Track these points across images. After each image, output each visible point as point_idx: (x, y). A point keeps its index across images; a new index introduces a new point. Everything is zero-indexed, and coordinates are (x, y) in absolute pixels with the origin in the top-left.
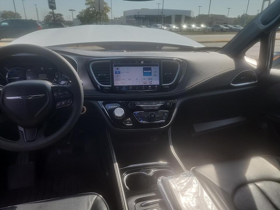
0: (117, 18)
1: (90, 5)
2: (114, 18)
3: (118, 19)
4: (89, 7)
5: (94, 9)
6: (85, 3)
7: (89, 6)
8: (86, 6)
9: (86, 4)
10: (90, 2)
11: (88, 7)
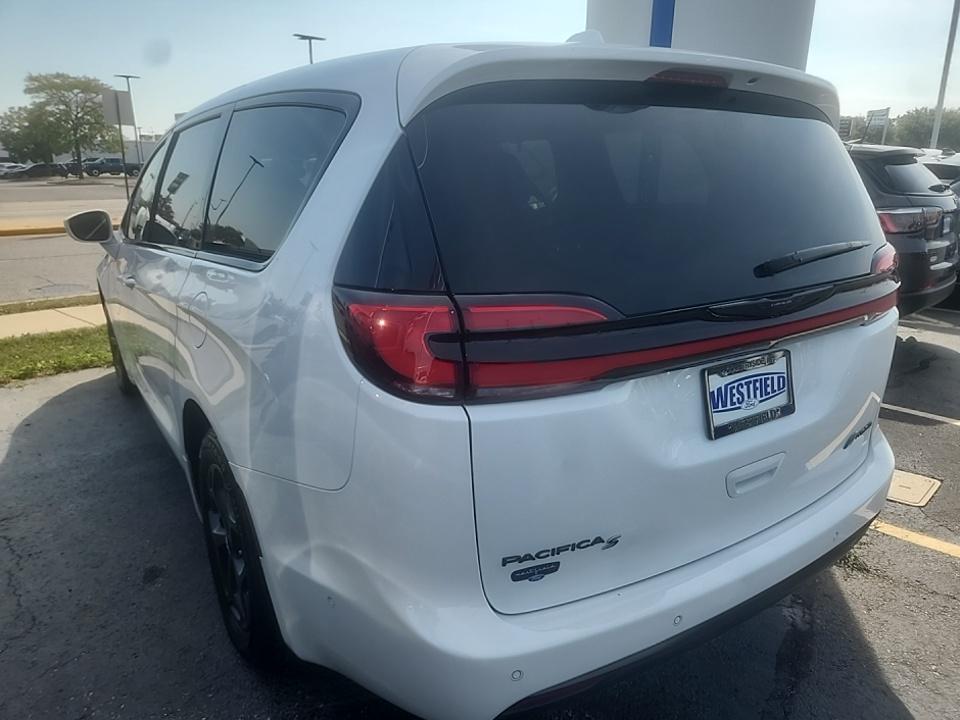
0: (151, 137)
1: (43, 95)
2: (141, 136)
3: (154, 140)
4: (43, 100)
5: (62, 107)
6: (25, 88)
7: (41, 98)
8: (28, 96)
9: (28, 91)
10: (44, 85)
11: (37, 101)
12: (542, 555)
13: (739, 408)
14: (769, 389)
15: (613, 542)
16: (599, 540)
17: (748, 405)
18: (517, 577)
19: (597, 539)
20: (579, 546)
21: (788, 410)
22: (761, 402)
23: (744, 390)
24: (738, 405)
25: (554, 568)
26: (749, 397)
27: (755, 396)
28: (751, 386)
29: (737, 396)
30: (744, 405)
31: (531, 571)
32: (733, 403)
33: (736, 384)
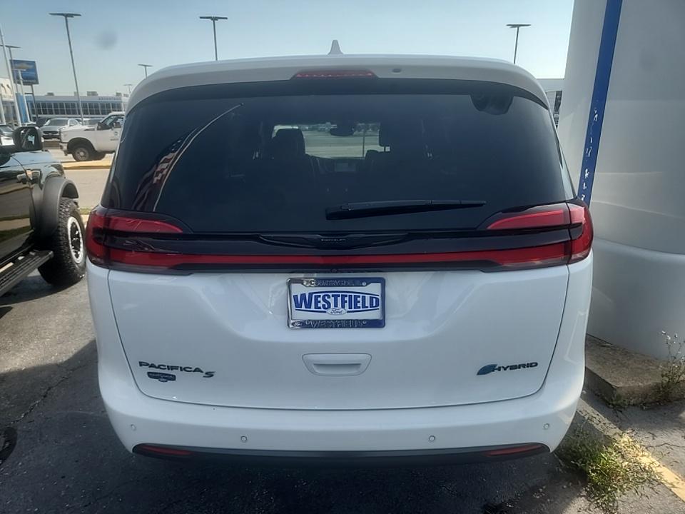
12: (162, 367)
13: (325, 312)
14: (360, 305)
15: (210, 375)
16: (197, 370)
17: (334, 312)
18: (151, 375)
19: (196, 369)
20: (185, 369)
21: (378, 324)
22: (348, 312)
23: (332, 300)
24: (322, 310)
25: (173, 378)
26: (336, 305)
27: (343, 306)
28: (339, 299)
29: (323, 303)
30: (329, 311)
31: (158, 375)
32: (316, 307)
33: (322, 295)
